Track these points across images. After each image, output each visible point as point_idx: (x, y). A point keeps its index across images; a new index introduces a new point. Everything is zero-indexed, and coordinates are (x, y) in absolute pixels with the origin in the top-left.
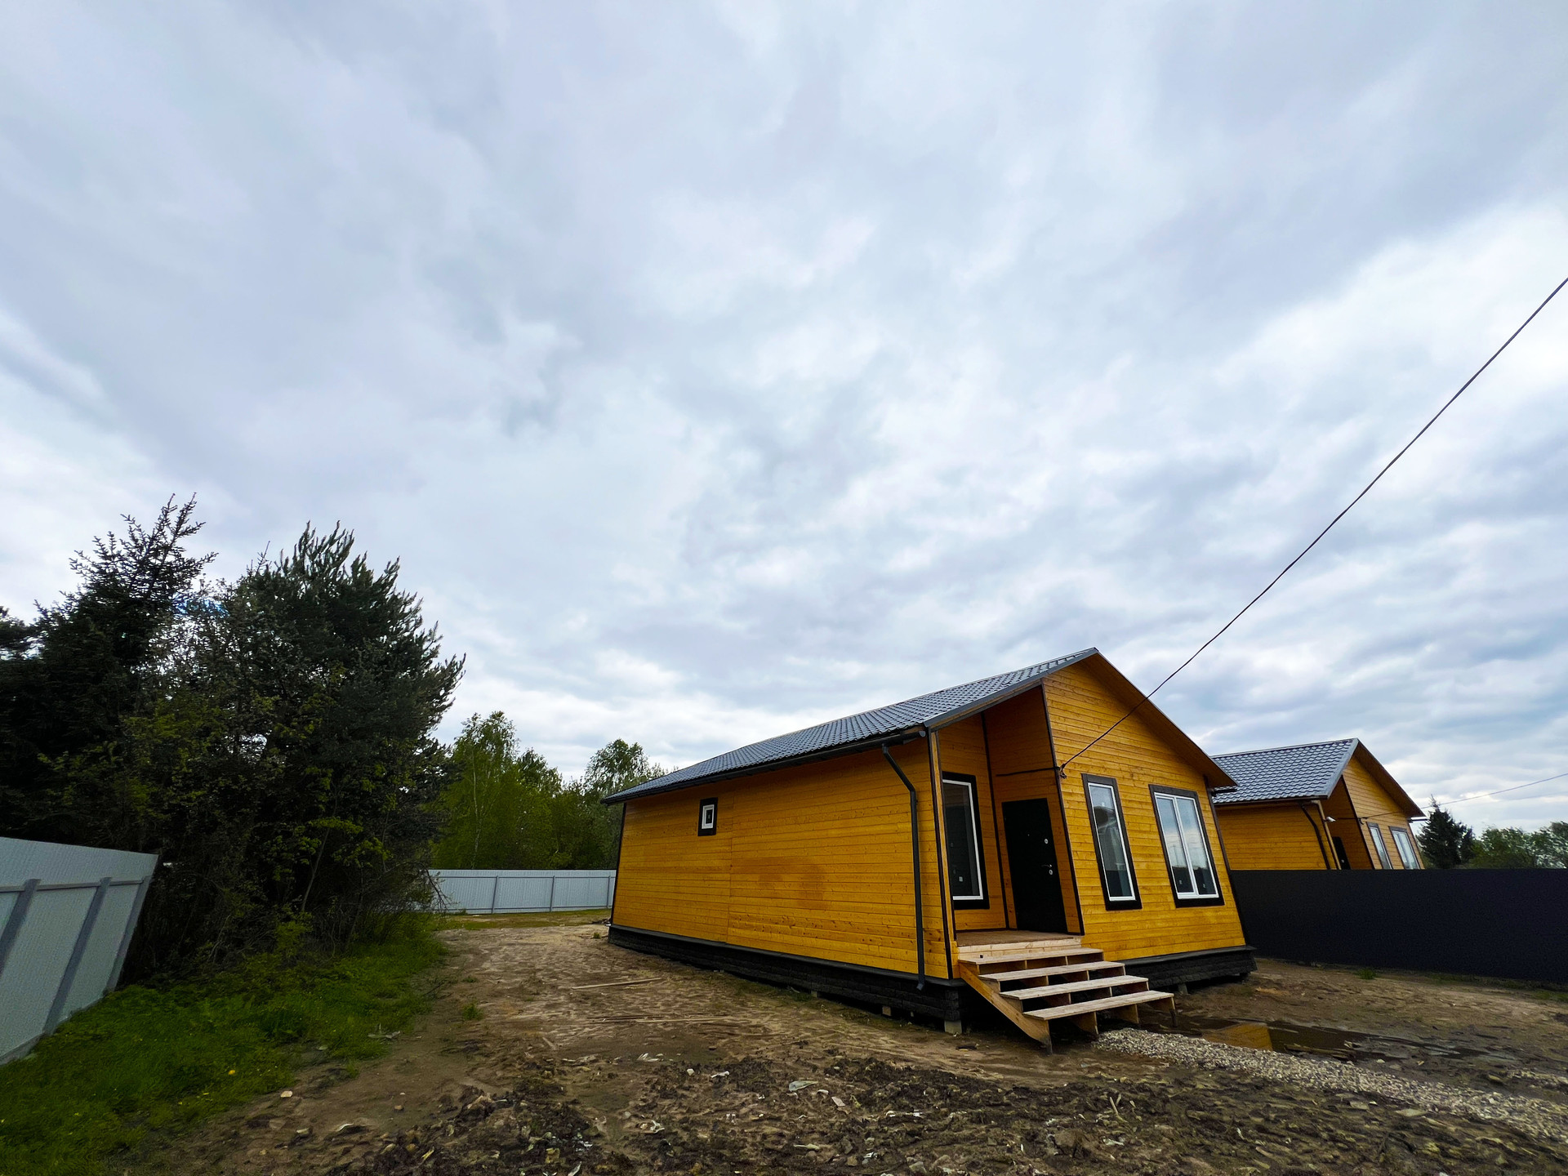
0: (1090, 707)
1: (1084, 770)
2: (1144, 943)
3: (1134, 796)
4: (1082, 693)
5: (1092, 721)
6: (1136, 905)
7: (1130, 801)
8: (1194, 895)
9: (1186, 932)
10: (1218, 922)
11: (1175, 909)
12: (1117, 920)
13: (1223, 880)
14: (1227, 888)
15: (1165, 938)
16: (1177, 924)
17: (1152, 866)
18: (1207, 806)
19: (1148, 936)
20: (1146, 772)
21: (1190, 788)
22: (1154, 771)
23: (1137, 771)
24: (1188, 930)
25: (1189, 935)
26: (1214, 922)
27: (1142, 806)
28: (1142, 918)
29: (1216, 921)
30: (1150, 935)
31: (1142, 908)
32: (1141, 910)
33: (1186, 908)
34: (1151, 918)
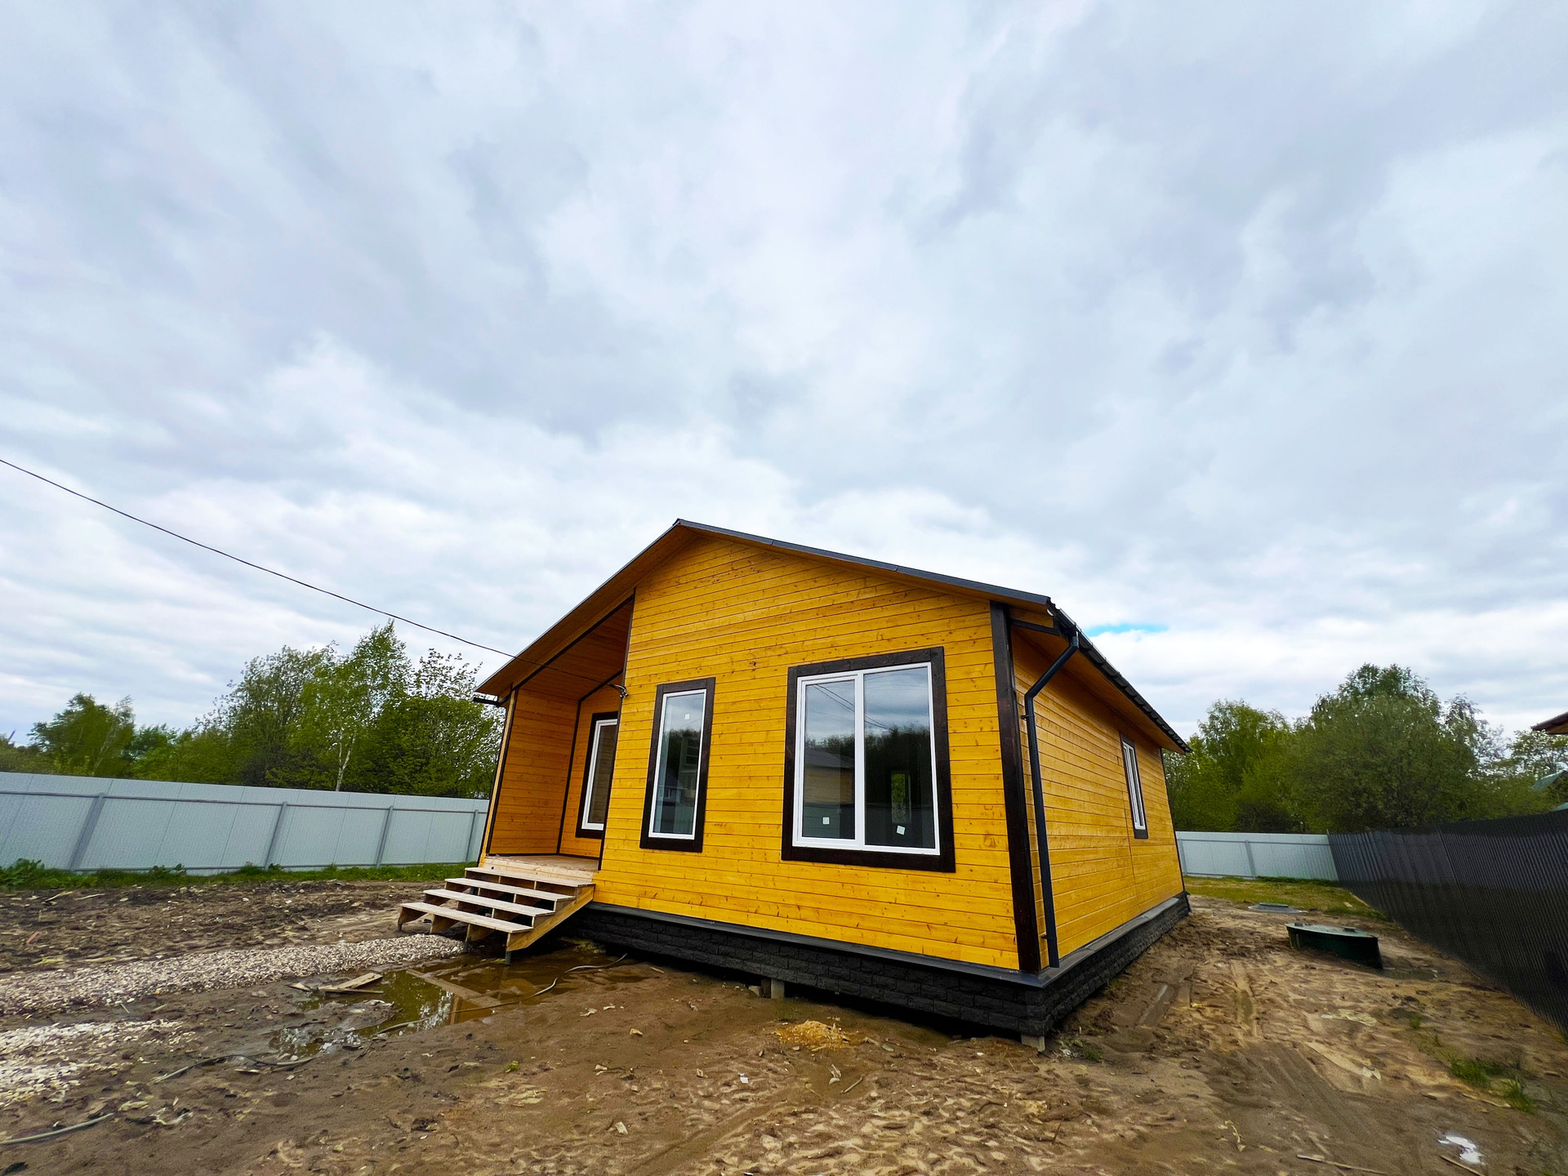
1: (664, 680)
2: (689, 898)
3: (746, 693)
5: (699, 609)
6: (696, 846)
7: (734, 703)
8: (858, 843)
9: (792, 902)
10: (908, 902)
11: (782, 861)
12: (653, 861)
13: (973, 821)
14: (985, 839)
15: (735, 901)
16: (771, 885)
17: (750, 794)
18: (977, 668)
19: (701, 890)
20: (789, 650)
21: (924, 644)
22: (811, 642)
23: (769, 653)
24: (801, 899)
25: (799, 907)
26: (896, 899)
27: (761, 705)
28: (697, 865)
29: (902, 899)
30: (706, 890)
31: (701, 852)
32: (699, 854)
33: (811, 864)
34: (714, 867)
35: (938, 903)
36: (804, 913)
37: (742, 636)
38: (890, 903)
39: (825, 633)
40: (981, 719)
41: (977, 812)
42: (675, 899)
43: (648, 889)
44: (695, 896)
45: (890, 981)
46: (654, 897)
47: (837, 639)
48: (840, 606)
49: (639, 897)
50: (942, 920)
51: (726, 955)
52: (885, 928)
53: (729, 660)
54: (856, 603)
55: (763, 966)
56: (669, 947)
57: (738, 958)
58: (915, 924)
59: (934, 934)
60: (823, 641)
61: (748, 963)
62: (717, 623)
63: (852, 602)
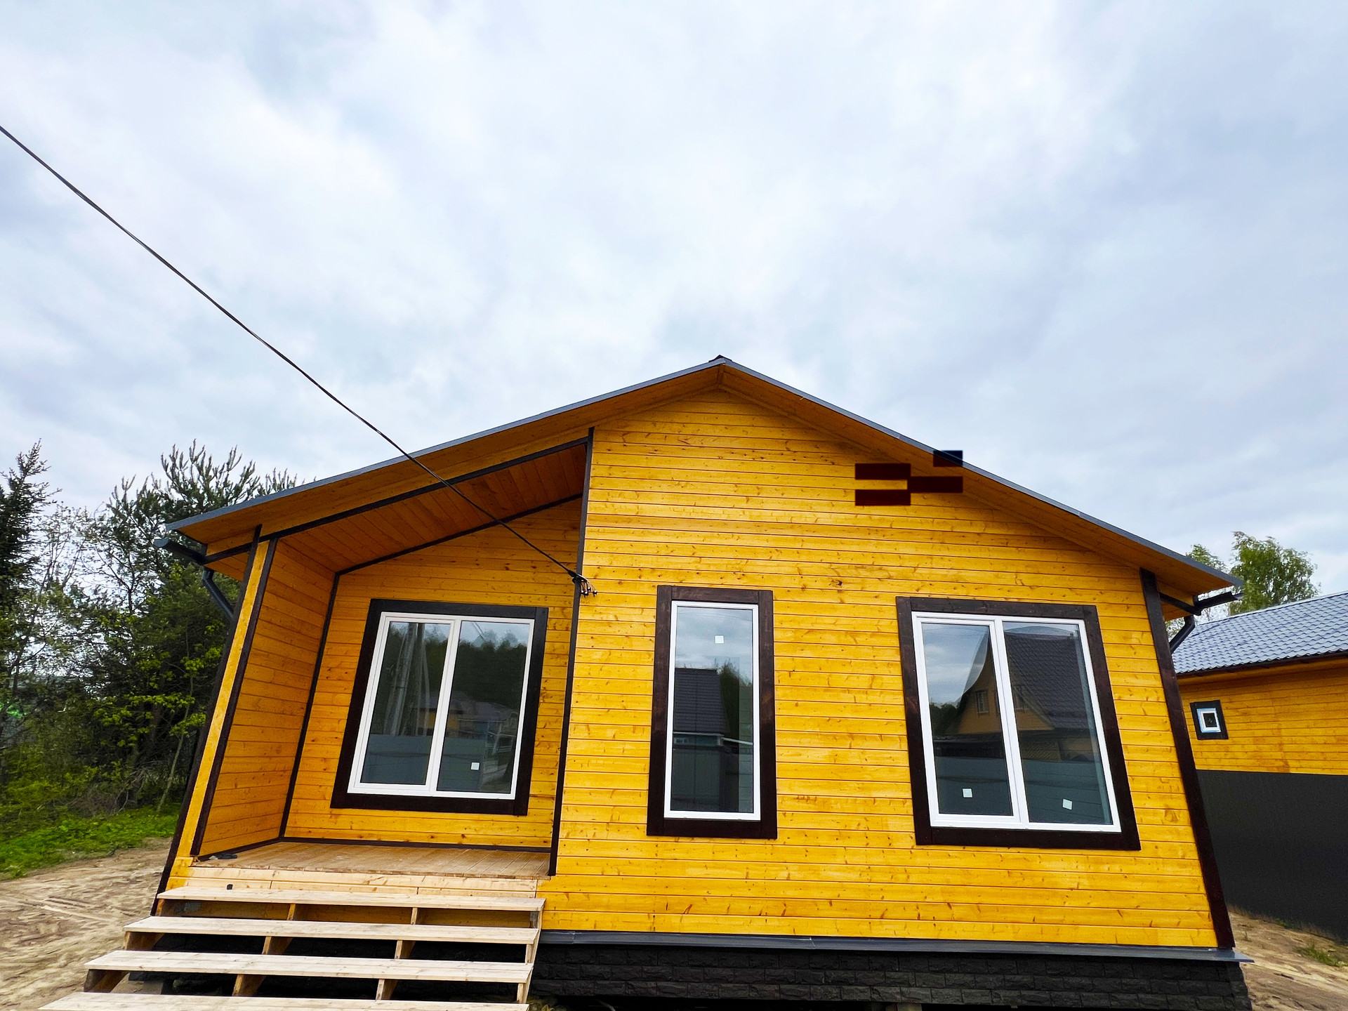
0: (735, 466)
1: (670, 580)
2: (757, 907)
3: (831, 620)
4: (716, 444)
5: (730, 490)
6: (766, 829)
7: (810, 631)
8: (1019, 819)
9: (940, 898)
10: (1091, 886)
11: (915, 847)
12: (677, 855)
13: (1150, 795)
14: (1166, 813)
15: (844, 905)
16: (902, 877)
17: (854, 757)
18: (1135, 635)
19: (781, 894)
20: (892, 574)
21: (1071, 599)
22: (927, 571)
23: (863, 573)
24: (950, 893)
25: (949, 904)
26: (1078, 884)
27: (857, 639)
28: (769, 857)
29: (1085, 883)
30: (790, 893)
31: (775, 838)
32: (772, 842)
33: (960, 848)
34: (803, 859)
35: (1126, 885)
36: (957, 912)
37: (815, 542)
38: (1072, 889)
39: (947, 564)
40: (1146, 688)
41: (1154, 785)
42: (731, 911)
43: (671, 900)
44: (770, 903)
45: (1085, 981)
46: (688, 910)
47: (963, 573)
48: (963, 535)
49: (652, 913)
50: (1134, 903)
51: (839, 983)
52: (1069, 919)
53: (795, 570)
54: (984, 536)
55: (904, 989)
56: (730, 985)
57: (862, 984)
58: (1105, 910)
59: (1127, 920)
60: (944, 572)
61: (881, 989)
62: (767, 516)
63: (978, 534)
